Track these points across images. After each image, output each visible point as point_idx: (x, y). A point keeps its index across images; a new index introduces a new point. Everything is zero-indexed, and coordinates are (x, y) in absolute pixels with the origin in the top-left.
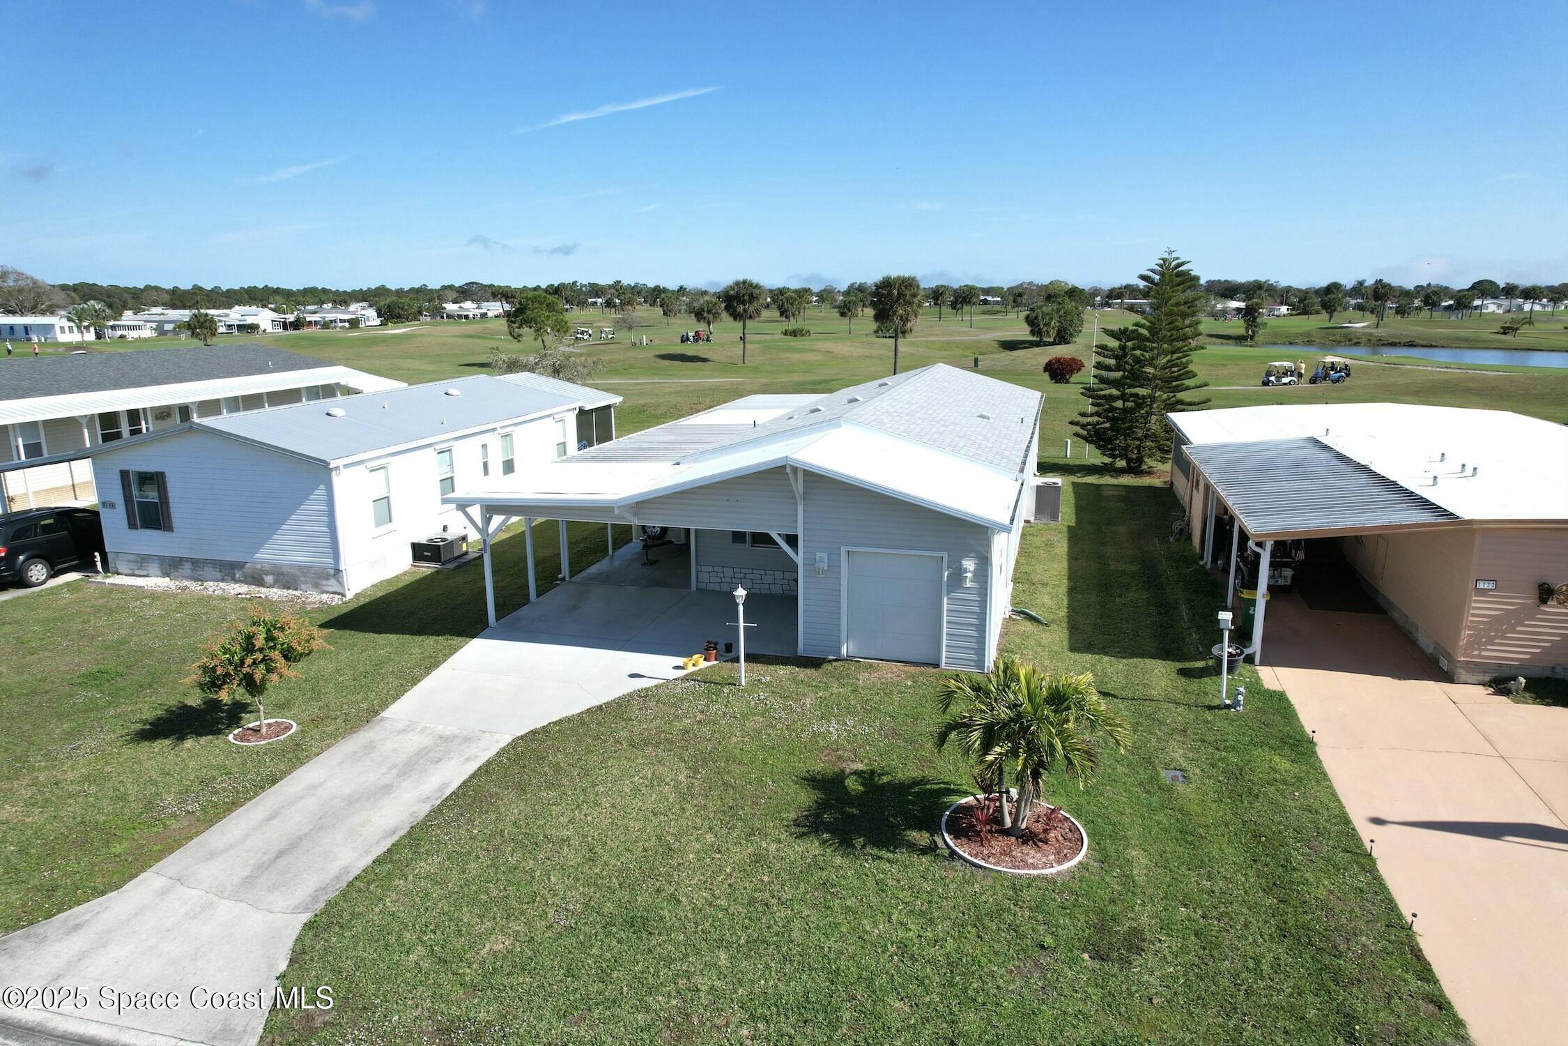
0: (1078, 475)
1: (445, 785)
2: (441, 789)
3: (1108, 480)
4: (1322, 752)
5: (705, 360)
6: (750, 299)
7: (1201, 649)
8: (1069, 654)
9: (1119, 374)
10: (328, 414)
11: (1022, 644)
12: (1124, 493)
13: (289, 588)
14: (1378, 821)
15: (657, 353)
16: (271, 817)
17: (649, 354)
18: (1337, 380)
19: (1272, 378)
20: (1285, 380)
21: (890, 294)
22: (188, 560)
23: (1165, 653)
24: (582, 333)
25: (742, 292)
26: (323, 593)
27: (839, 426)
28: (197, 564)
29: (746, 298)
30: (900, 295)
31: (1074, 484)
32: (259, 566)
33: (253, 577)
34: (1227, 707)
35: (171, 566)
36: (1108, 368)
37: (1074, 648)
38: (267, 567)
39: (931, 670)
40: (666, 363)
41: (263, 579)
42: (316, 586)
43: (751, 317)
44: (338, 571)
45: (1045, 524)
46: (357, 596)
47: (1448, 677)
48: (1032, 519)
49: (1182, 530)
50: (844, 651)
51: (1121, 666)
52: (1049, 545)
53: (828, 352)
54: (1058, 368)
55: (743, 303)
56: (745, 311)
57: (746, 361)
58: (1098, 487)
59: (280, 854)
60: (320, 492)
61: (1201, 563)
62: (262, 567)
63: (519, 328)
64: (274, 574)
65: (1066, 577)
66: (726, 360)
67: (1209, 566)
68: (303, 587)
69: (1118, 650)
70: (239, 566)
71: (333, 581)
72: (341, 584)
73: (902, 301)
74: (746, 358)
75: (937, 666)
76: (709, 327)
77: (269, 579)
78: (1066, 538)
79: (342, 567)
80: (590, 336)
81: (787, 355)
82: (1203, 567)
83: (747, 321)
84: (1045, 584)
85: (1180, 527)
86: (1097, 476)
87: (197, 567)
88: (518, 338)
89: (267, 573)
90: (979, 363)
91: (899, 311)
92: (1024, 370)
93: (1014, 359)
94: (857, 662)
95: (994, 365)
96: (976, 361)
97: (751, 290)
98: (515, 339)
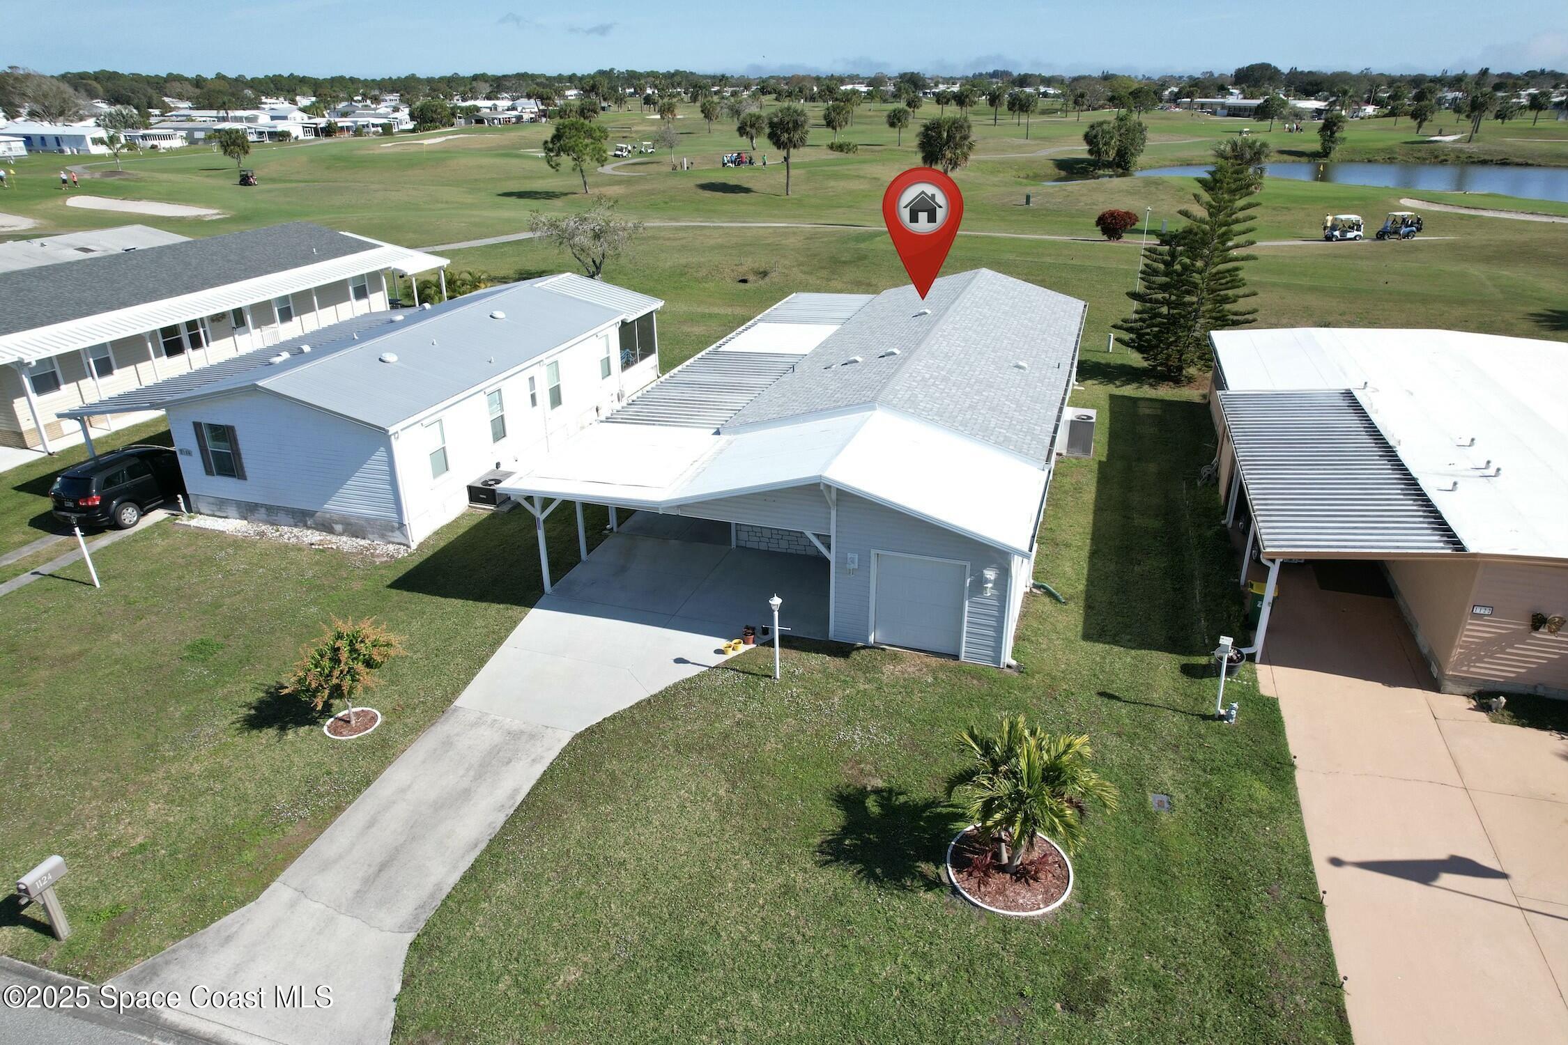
0: (1118, 383)
1: (516, 791)
2: (512, 797)
3: (1147, 392)
4: (1300, 777)
5: (747, 191)
6: (794, 127)
7: (1207, 641)
8: (1083, 643)
9: (1164, 279)
10: (380, 360)
11: (1039, 629)
12: (1159, 412)
13: (357, 537)
14: (1336, 862)
15: (700, 182)
16: (371, 824)
17: (691, 183)
18: (1407, 235)
19: (1337, 233)
20: (1350, 235)
22: (262, 505)
23: (1174, 644)
24: (621, 150)
25: (787, 119)
26: (389, 543)
27: (873, 409)
28: (271, 510)
29: (791, 125)
30: (951, 137)
31: (1113, 398)
32: (328, 516)
33: (323, 525)
34: (1221, 718)
35: (247, 510)
36: (1155, 272)
37: (1087, 637)
38: (335, 517)
39: (952, 663)
40: (708, 194)
41: (332, 528)
42: (382, 536)
43: (795, 146)
44: (402, 526)
45: (1077, 458)
46: (421, 546)
47: (1434, 685)
48: (1064, 452)
49: (1209, 475)
50: (871, 639)
51: (1129, 660)
52: (1078, 489)
54: (1111, 223)
55: (788, 131)
56: (790, 140)
57: (790, 193)
58: (1134, 401)
59: (383, 867)
60: (380, 454)
61: (1223, 522)
62: (331, 516)
63: (557, 155)
64: (342, 524)
65: (1089, 537)
66: (769, 190)
67: (1230, 525)
68: (370, 536)
69: (1129, 637)
70: (311, 514)
71: (397, 533)
72: (406, 536)
73: (951, 144)
74: (790, 189)
75: (956, 657)
76: (752, 142)
77: (339, 528)
78: (1095, 480)
79: (406, 522)
80: (629, 152)
81: (832, 183)
82: (1225, 525)
83: (791, 150)
84: (1067, 546)
85: (1208, 473)
86: (1135, 385)
87: (272, 513)
88: (555, 167)
89: (337, 523)
90: (1031, 200)
91: (949, 154)
92: (1077, 210)
93: (1068, 196)
94: (883, 649)
95: (1047, 202)
96: (1028, 198)
97: (795, 117)
98: (553, 168)
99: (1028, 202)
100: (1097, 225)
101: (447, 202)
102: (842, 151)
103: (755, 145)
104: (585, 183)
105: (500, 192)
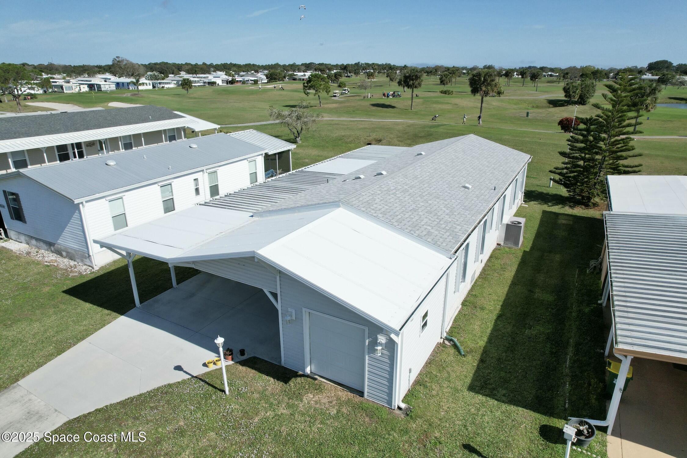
0: (550, 204)
3: (567, 210)
5: (393, 107)
6: (416, 78)
7: (567, 406)
8: (466, 393)
9: (583, 145)
10: (106, 164)
11: (436, 376)
12: (571, 223)
13: (72, 260)
15: (372, 103)
17: (367, 103)
21: (480, 79)
22: (34, 238)
24: (345, 90)
25: (412, 74)
26: (85, 265)
27: (339, 206)
28: (37, 240)
29: (414, 77)
30: (485, 80)
31: (544, 212)
32: (59, 246)
33: (58, 251)
35: (28, 240)
36: (577, 141)
37: (471, 388)
39: (358, 399)
40: (374, 108)
41: (62, 253)
42: (82, 261)
43: (416, 87)
44: (89, 256)
45: (510, 248)
46: (102, 268)
48: (502, 243)
49: (595, 267)
50: (308, 370)
51: (498, 414)
52: (503, 269)
53: (456, 104)
54: (567, 124)
55: (413, 80)
56: (413, 84)
57: (412, 109)
58: (557, 215)
60: (76, 215)
61: (599, 302)
62: (61, 247)
63: (309, 89)
64: (65, 252)
65: (501, 303)
66: (403, 108)
67: (604, 305)
68: (77, 260)
69: (504, 392)
70: (53, 244)
71: (88, 260)
72: (91, 262)
73: (486, 83)
74: (413, 107)
75: (361, 393)
76: (404, 88)
77: (64, 254)
78: (518, 263)
79: (91, 254)
80: (349, 91)
81: (434, 106)
82: (601, 304)
83: (414, 89)
84: (482, 309)
85: (595, 265)
86: (560, 206)
87: (38, 242)
88: (307, 94)
89: (63, 251)
90: (529, 115)
91: (484, 88)
92: (552, 120)
93: (548, 114)
94: (316, 379)
95: (537, 116)
96: (528, 113)
97: (417, 73)
98: (306, 94)
99: (527, 116)
100: (558, 125)
101: (259, 108)
102: (446, 94)
103: (405, 90)
104: (320, 102)
105: (285, 105)
